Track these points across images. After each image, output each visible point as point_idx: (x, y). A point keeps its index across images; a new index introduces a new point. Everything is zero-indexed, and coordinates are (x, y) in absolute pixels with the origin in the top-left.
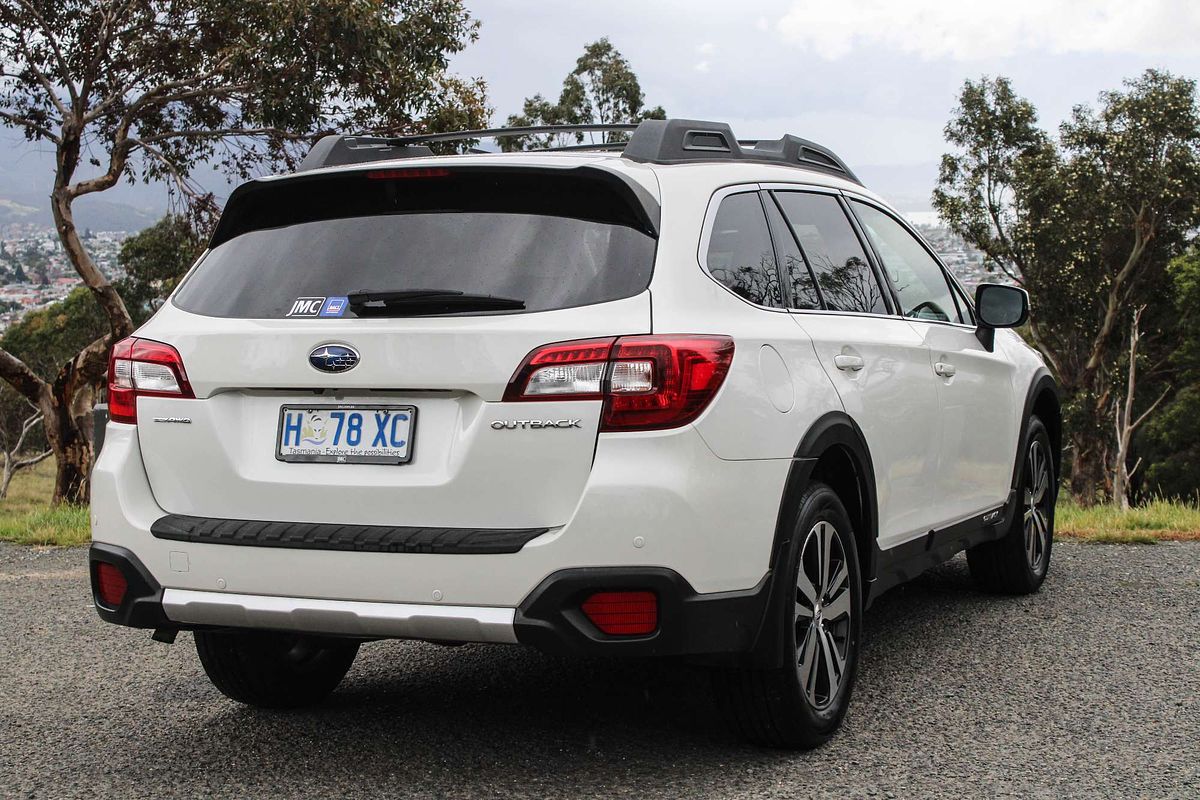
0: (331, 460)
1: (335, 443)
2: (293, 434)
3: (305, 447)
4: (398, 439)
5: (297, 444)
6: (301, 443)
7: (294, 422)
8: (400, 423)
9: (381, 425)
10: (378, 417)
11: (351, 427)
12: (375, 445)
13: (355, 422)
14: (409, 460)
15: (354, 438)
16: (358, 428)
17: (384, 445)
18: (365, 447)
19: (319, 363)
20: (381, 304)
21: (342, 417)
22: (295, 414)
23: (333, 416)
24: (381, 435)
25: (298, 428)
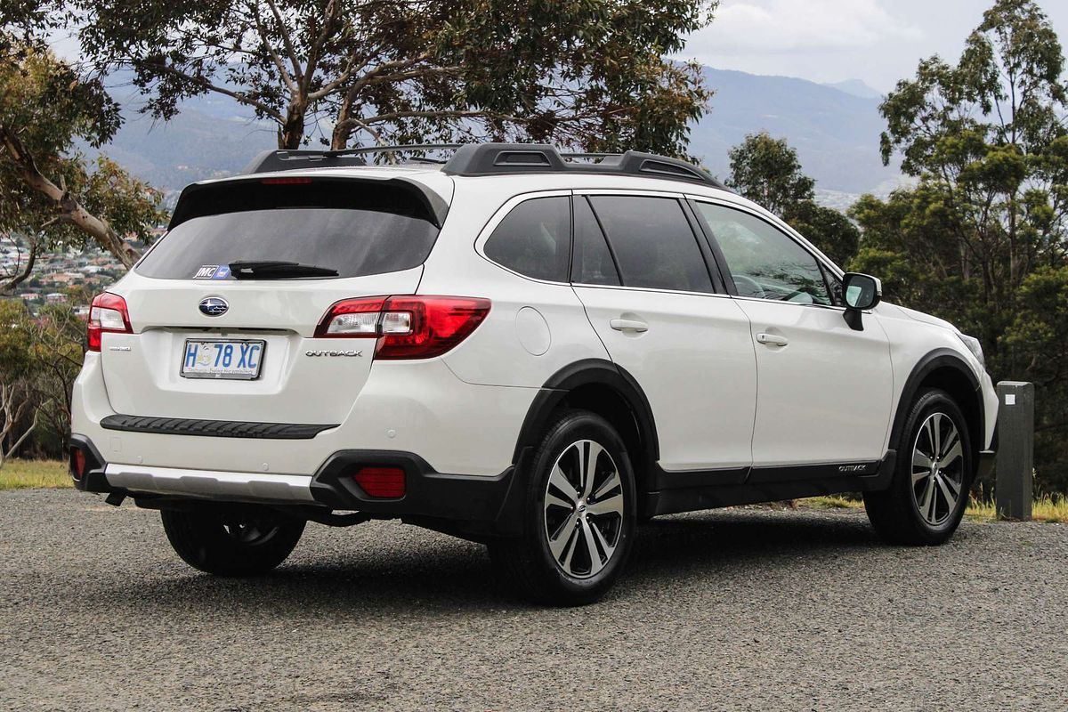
0: (211, 377)
1: (216, 365)
2: (191, 358)
3: (199, 368)
4: (252, 363)
5: (193, 365)
6: (196, 365)
7: (192, 351)
8: (254, 351)
9: (244, 353)
10: (242, 348)
11: (226, 354)
12: (238, 367)
13: (229, 351)
14: (258, 378)
15: (227, 362)
16: (230, 355)
17: (244, 366)
18: (233, 368)
19: (204, 309)
20: (249, 271)
21: (221, 347)
22: (194, 345)
23: (216, 346)
24: (243, 360)
25: (194, 355)
